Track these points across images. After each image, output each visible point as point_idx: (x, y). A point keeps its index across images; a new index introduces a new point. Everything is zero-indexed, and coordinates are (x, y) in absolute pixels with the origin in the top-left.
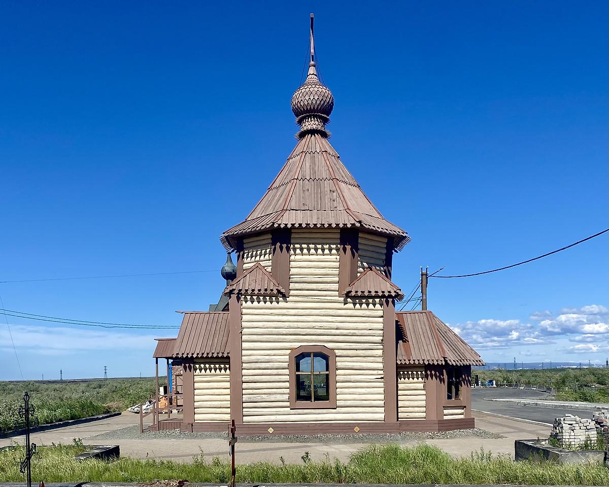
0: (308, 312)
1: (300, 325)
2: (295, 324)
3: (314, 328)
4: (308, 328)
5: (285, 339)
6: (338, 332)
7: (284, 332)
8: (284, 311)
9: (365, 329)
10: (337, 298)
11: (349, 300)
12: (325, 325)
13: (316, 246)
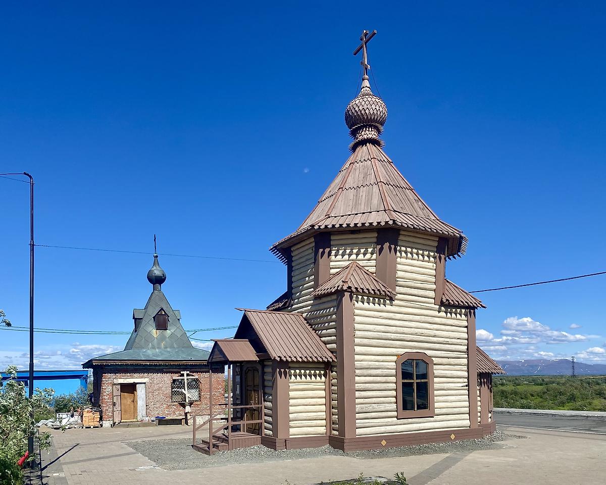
0: (411, 317)
1: (406, 330)
2: (401, 330)
3: (416, 334)
4: (412, 334)
5: (392, 344)
6: (435, 339)
7: (392, 337)
8: (391, 315)
9: (455, 338)
10: (433, 306)
11: (443, 308)
12: (426, 332)
13: (418, 251)
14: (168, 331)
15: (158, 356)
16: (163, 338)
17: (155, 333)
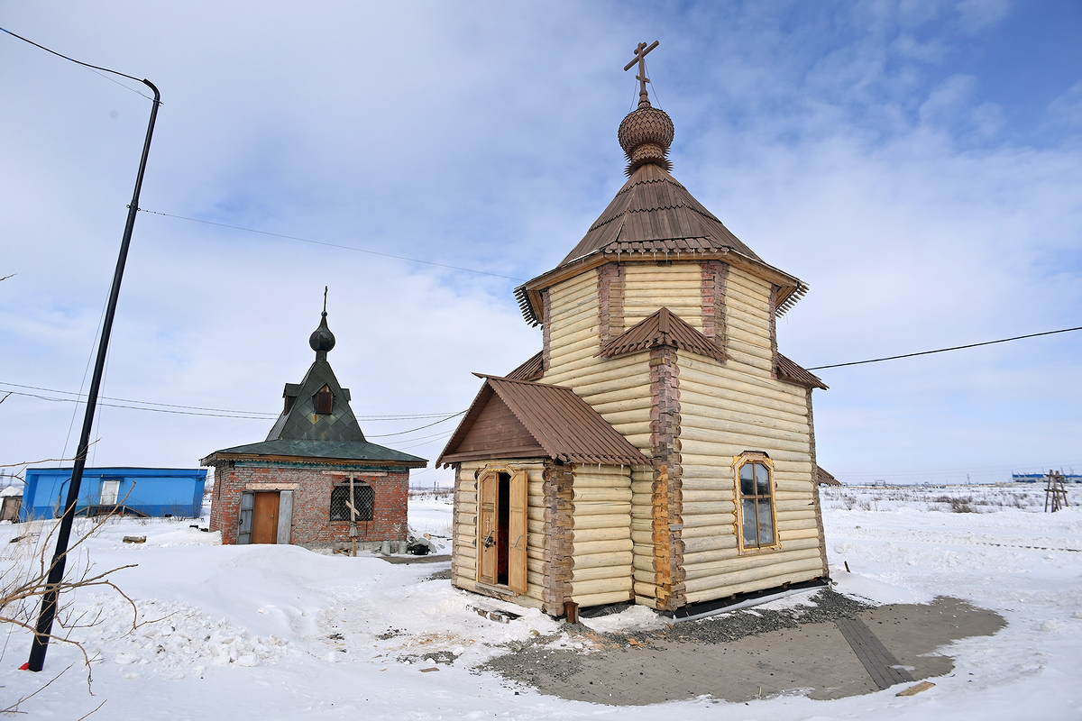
0: (747, 397)
1: (742, 416)
2: (737, 415)
3: (755, 424)
4: (749, 423)
5: (727, 438)
6: (775, 431)
8: (724, 392)
9: (797, 432)
10: (769, 381)
12: (764, 420)
14: (332, 417)
15: (316, 451)
16: (323, 427)
17: (313, 418)
